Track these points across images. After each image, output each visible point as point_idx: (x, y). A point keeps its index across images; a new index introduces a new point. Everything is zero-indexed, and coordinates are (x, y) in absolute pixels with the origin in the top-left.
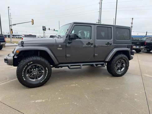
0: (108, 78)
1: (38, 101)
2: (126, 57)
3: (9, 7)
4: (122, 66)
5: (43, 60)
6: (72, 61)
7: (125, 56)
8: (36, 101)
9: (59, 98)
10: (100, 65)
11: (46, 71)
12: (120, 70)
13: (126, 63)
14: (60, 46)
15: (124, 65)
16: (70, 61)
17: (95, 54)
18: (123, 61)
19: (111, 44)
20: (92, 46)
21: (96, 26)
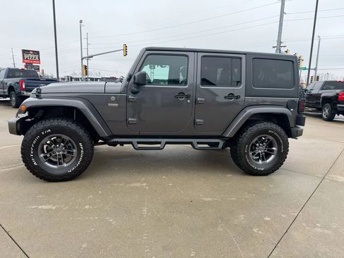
0: (230, 175)
1: (44, 207)
2: (279, 129)
4: (268, 150)
5: (73, 127)
6: (142, 133)
7: (274, 126)
8: (40, 207)
9: (87, 207)
10: (207, 146)
11: (79, 150)
12: (263, 160)
13: (279, 144)
14: (113, 98)
15: (274, 148)
16: (137, 133)
17: (197, 120)
18: (271, 138)
19: (238, 97)
20: (189, 101)
21: (200, 55)
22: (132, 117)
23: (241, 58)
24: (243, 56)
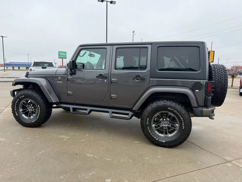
3: (134, 32)
14: (59, 78)
17: (112, 95)
19: (142, 79)
20: (106, 81)
21: (115, 47)
22: (70, 91)
23: (147, 47)
24: (149, 46)
